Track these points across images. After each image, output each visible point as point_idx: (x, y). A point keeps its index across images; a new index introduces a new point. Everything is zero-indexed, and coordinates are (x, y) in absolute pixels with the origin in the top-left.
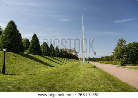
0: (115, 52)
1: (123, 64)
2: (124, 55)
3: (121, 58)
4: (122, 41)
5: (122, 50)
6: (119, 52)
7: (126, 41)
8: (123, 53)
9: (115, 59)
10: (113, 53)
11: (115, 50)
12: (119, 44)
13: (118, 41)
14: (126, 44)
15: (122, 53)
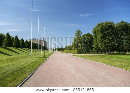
1: (80, 52)
4: (79, 32)
7: (82, 32)
9: (73, 49)
10: (72, 43)
11: (73, 40)
12: (76, 35)
13: (76, 32)
14: (82, 35)
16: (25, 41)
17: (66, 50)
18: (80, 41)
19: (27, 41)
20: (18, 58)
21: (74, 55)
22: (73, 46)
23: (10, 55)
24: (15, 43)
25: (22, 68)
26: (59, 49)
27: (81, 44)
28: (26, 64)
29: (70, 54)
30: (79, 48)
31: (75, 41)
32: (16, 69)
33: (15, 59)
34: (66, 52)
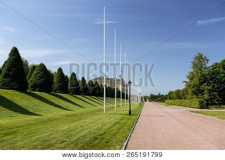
0: (188, 80)
1: (205, 105)
2: (205, 87)
3: (199, 93)
4: (200, 59)
5: (202, 76)
6: (196, 81)
7: (207, 58)
8: (204, 82)
9: (189, 96)
10: (185, 84)
11: (188, 77)
12: (195, 66)
13: (193, 60)
14: (209, 65)
15: (201, 84)
16: (87, 83)
17: (170, 99)
18: (204, 80)
19: (91, 82)
20: (82, 114)
21: (193, 112)
22: (187, 91)
23: (67, 108)
24: (72, 86)
25: (100, 135)
26: (153, 98)
27: (207, 85)
28: (104, 127)
29: (184, 109)
30: (203, 94)
31: (192, 79)
32: (92, 136)
33: (79, 117)
34: (171, 104)
